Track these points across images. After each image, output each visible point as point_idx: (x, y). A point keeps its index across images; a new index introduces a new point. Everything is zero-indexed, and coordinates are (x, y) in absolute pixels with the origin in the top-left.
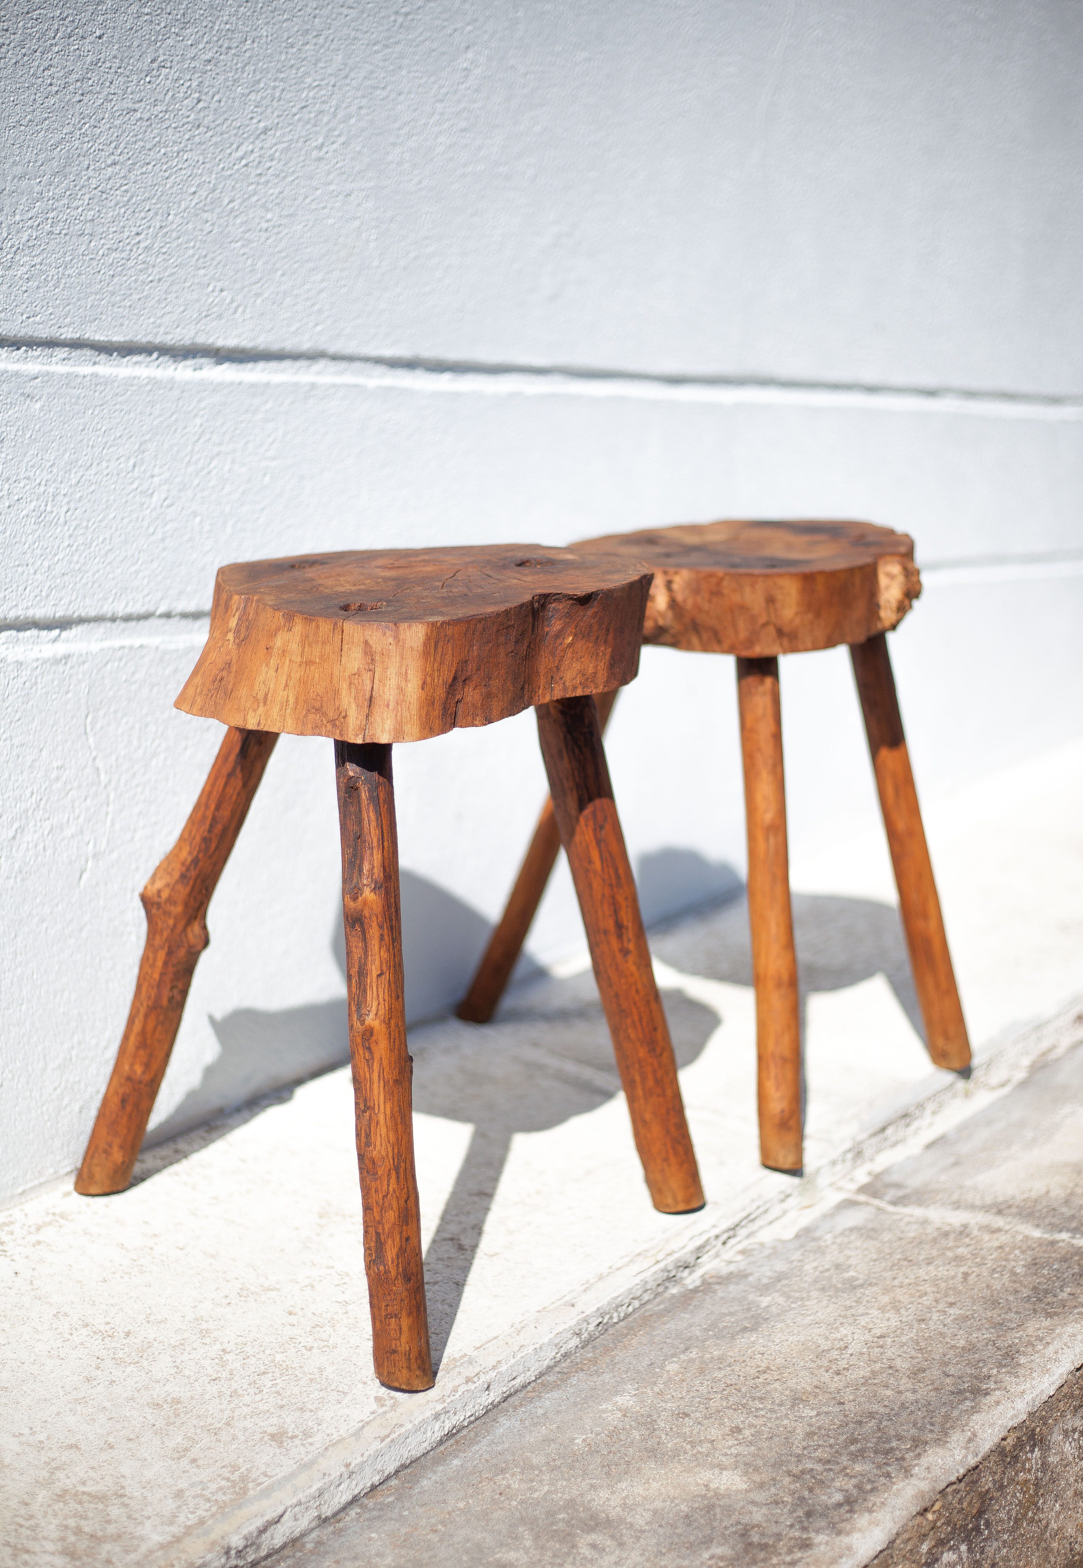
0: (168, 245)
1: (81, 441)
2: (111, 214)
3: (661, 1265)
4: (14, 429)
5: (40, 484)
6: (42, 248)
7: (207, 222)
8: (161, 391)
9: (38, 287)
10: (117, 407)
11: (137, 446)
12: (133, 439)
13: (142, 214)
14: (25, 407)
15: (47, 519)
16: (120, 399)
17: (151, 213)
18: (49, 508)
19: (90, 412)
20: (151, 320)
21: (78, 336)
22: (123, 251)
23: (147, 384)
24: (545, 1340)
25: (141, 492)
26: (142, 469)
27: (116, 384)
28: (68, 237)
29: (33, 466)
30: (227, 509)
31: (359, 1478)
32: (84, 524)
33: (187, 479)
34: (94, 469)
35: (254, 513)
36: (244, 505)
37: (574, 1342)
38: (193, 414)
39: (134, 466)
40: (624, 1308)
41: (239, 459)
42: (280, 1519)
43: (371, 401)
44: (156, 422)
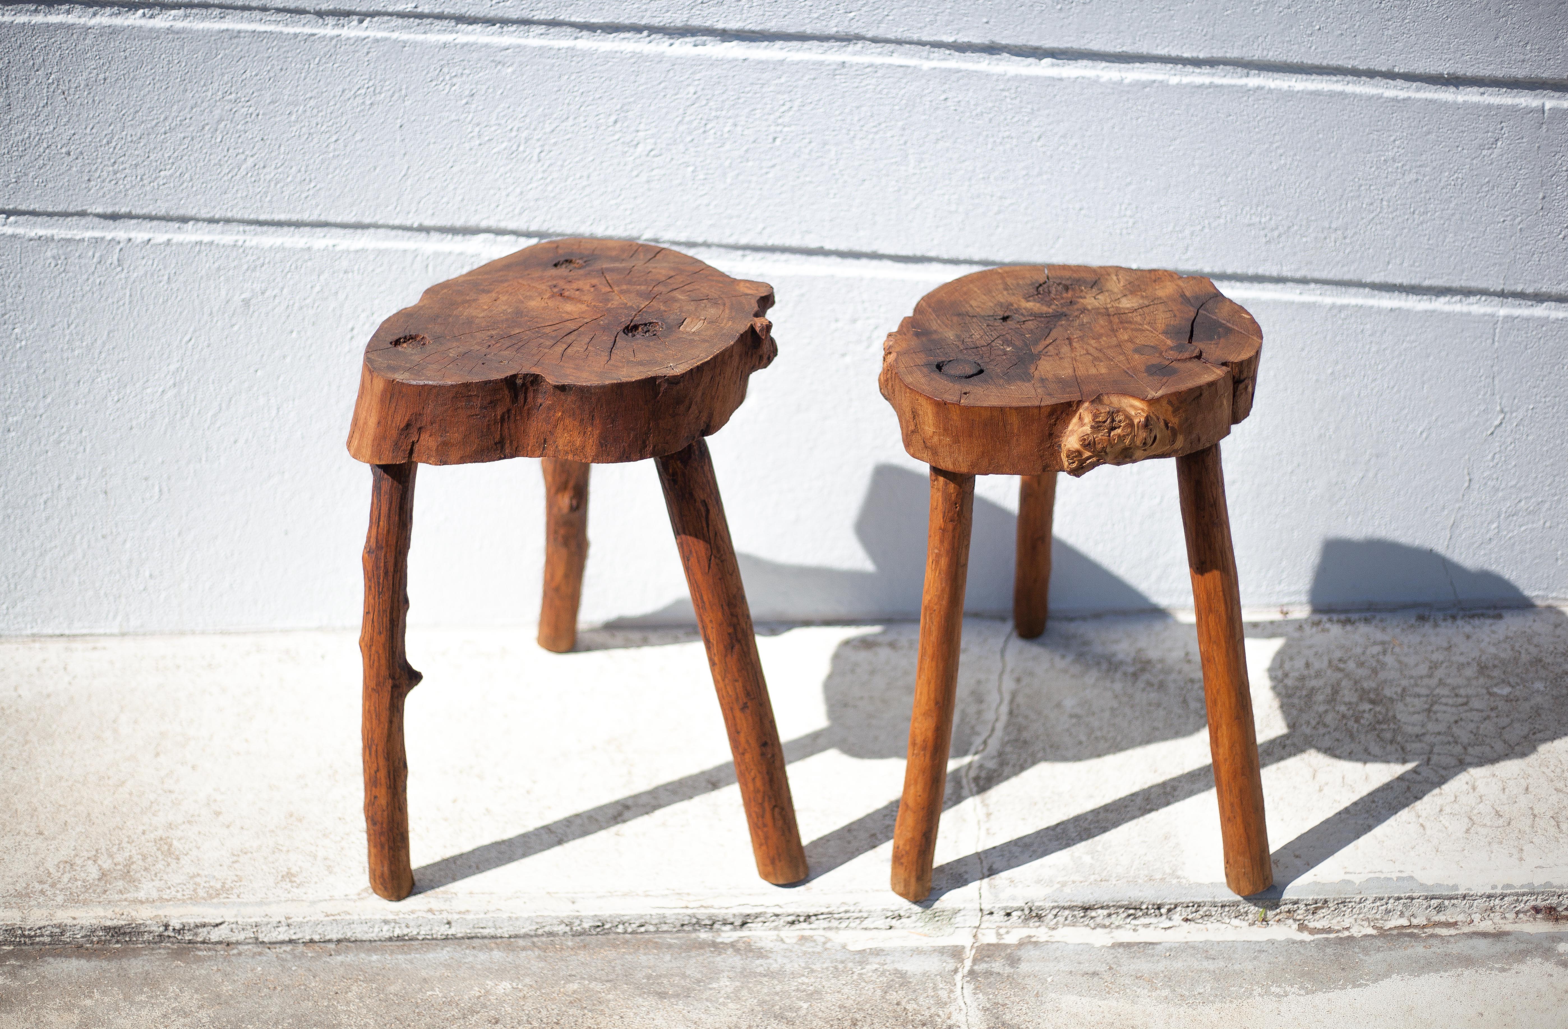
1: (556, 99)
3: (689, 912)
4: (484, 87)
5: (511, 129)
8: (648, 63)
10: (596, 74)
11: (619, 107)
12: (614, 100)
14: (496, 71)
15: (519, 156)
16: (599, 68)
18: (521, 148)
19: (566, 77)
20: (636, 6)
21: (552, 17)
23: (631, 57)
24: (526, 915)
25: (623, 143)
26: (626, 124)
27: (595, 56)
29: (504, 116)
30: (727, 163)
31: (298, 930)
32: (560, 163)
33: (678, 136)
34: (571, 122)
35: (761, 168)
36: (748, 161)
37: (562, 928)
38: (686, 83)
39: (616, 122)
40: (634, 926)
41: (743, 123)
42: (217, 925)
43: (924, 81)
44: (641, 88)
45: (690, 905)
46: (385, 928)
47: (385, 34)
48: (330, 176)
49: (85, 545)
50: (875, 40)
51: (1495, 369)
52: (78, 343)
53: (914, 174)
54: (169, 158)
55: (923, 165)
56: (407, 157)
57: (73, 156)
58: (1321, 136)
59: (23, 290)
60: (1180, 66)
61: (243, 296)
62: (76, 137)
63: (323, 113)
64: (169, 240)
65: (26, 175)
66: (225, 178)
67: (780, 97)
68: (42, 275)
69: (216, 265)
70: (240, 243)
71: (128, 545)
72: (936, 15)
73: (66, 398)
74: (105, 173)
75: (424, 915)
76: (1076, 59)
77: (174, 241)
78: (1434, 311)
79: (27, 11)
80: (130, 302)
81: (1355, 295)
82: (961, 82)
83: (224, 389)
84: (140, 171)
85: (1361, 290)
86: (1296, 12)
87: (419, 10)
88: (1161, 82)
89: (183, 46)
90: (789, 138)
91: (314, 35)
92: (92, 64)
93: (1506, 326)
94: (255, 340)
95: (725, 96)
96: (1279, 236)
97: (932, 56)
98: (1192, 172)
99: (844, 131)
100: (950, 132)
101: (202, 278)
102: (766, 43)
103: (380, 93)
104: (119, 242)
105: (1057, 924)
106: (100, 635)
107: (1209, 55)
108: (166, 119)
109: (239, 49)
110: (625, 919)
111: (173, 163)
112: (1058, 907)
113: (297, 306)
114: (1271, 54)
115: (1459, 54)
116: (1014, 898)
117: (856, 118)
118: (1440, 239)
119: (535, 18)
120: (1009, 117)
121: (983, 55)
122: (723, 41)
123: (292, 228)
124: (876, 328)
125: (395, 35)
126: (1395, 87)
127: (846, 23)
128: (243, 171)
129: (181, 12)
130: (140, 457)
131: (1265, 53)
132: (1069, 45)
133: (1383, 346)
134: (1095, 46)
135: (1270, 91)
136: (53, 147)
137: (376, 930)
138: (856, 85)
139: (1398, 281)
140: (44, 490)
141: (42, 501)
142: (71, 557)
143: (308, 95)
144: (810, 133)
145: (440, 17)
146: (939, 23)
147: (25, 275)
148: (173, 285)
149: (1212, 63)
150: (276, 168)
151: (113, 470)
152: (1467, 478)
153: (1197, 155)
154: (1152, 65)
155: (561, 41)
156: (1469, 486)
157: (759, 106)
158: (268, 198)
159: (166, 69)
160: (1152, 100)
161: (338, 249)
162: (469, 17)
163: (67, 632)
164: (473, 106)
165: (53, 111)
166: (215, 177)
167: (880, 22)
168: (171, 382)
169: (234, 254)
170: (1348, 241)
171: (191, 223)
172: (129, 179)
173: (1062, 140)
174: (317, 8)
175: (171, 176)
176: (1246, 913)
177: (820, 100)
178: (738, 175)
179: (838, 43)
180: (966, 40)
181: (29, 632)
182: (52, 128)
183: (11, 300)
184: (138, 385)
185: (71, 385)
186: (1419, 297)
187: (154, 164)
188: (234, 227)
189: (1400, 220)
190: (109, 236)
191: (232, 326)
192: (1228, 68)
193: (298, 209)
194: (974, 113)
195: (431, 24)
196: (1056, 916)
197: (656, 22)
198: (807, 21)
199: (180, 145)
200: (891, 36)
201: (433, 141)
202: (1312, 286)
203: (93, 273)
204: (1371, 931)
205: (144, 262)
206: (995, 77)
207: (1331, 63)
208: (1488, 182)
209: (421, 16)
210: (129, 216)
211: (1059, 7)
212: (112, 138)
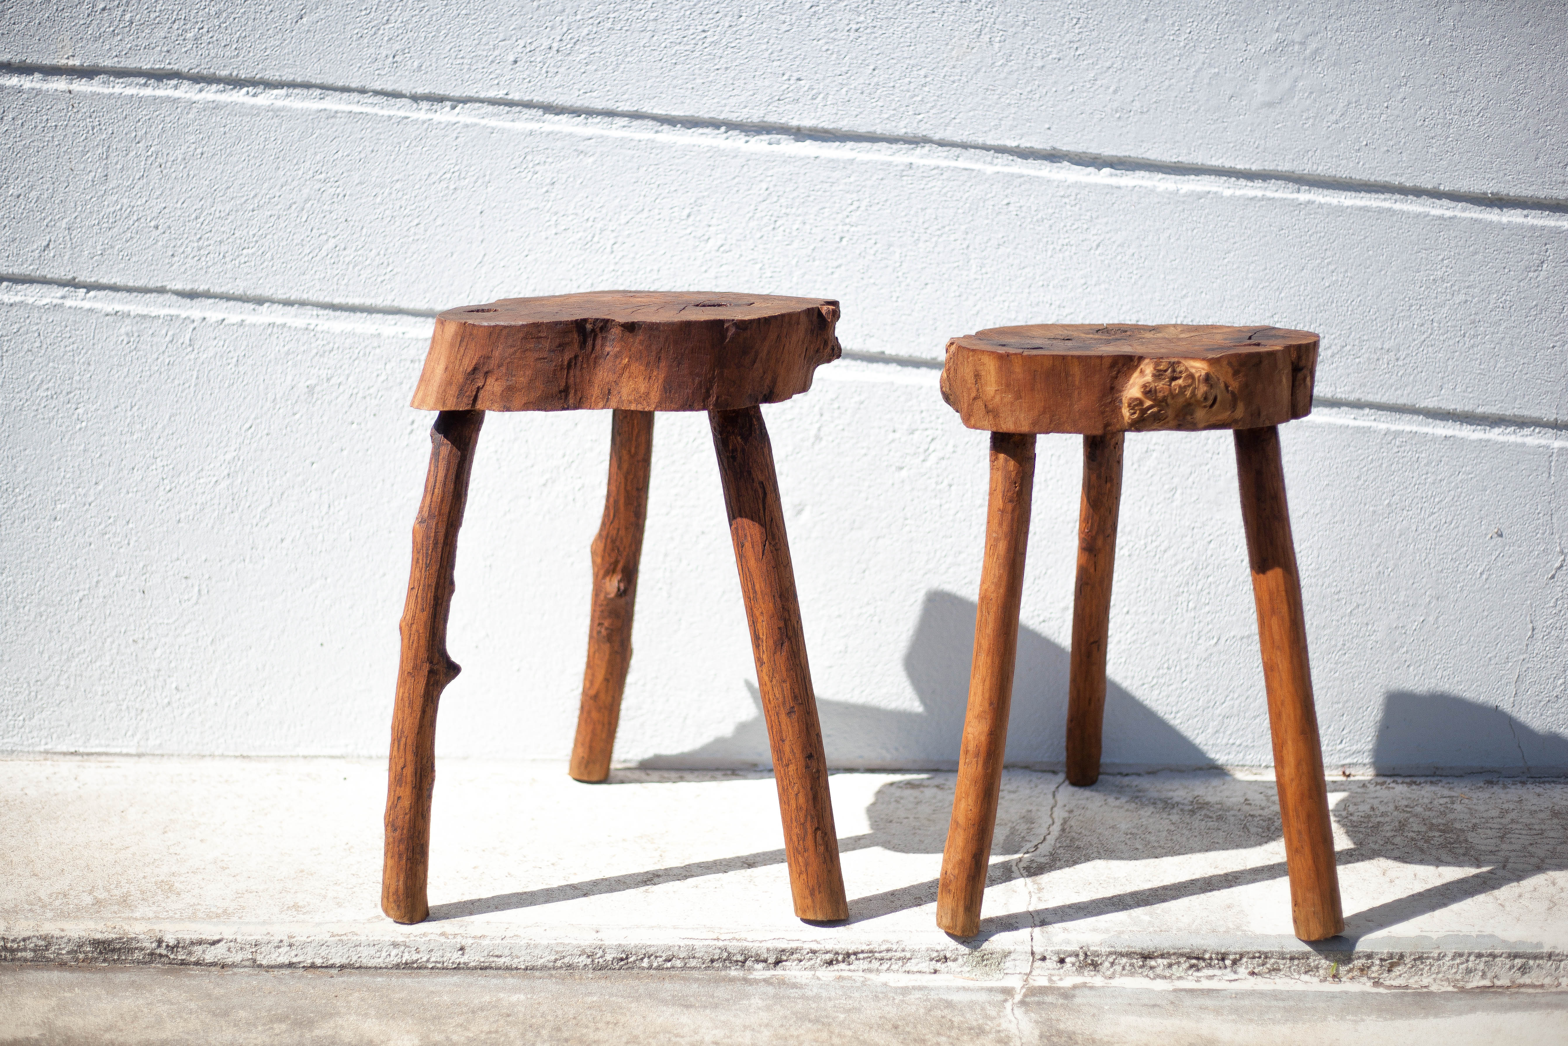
0: (738, 41)
1: (633, 191)
2: (675, 15)
4: (565, 176)
5: (588, 220)
6: (602, 40)
7: (784, 22)
8: (724, 158)
9: (596, 70)
10: (673, 167)
11: (692, 201)
12: (689, 194)
13: (710, 16)
14: (578, 160)
15: (593, 247)
16: (677, 161)
17: (720, 15)
18: (596, 239)
19: (645, 168)
20: (716, 100)
21: (635, 109)
22: (686, 44)
23: (708, 151)
25: (695, 237)
26: (698, 219)
27: (674, 149)
28: (628, 33)
29: (582, 206)
30: (794, 262)
31: (300, 952)
32: (632, 255)
33: (748, 232)
34: (645, 214)
35: (827, 268)
36: (814, 260)
37: (584, 960)
38: (758, 179)
39: (689, 216)
40: (660, 960)
41: (811, 221)
42: (214, 943)
43: (987, 185)
44: (715, 182)
45: (722, 937)
46: (394, 952)
47: (476, 120)
48: (407, 261)
49: (114, 651)
50: (941, 144)
51: (1553, 505)
52: (138, 426)
53: (976, 279)
54: (254, 235)
55: (984, 270)
56: (483, 245)
57: (161, 230)
58: (1370, 253)
59: (92, 368)
60: (1233, 179)
61: (308, 383)
62: (166, 211)
63: (408, 197)
64: (243, 321)
65: (112, 247)
66: (306, 259)
67: (848, 195)
68: (113, 353)
69: (286, 348)
70: (312, 327)
71: (158, 652)
72: (1000, 120)
73: (118, 486)
74: (189, 249)
75: (437, 938)
76: (1133, 170)
77: (247, 322)
78: (1489, 441)
79: (137, 84)
80: (196, 385)
81: (1409, 422)
82: (1023, 187)
83: (278, 482)
84: (224, 248)
85: (1415, 417)
86: (1344, 128)
87: (510, 97)
88: (1216, 193)
89: (281, 124)
90: (855, 238)
91: (407, 118)
92: (192, 138)
93: (1561, 459)
94: (314, 431)
95: (795, 194)
96: (1332, 356)
97: (995, 161)
98: (1246, 286)
99: (909, 233)
100: (1011, 237)
101: (270, 361)
102: (837, 143)
103: (465, 178)
104: (193, 321)
105: (1114, 973)
106: (115, 754)
107: (1261, 168)
108: (256, 195)
109: (334, 129)
110: (651, 950)
111: (257, 242)
112: (1115, 953)
113: (360, 395)
114: (1320, 168)
115: (1501, 174)
116: (1068, 942)
117: (921, 221)
118: (1492, 363)
119: (619, 109)
120: (1069, 224)
121: (1045, 162)
122: (797, 140)
123: (365, 314)
124: (933, 440)
125: (483, 122)
126: (1441, 206)
127: (915, 125)
128: (323, 253)
129: (283, 92)
130: (184, 553)
131: (1315, 167)
132: (1127, 154)
133: (1439, 478)
134: (1153, 155)
135: (1321, 206)
136: (142, 220)
137: (384, 954)
138: (922, 186)
139: (1451, 407)
140: (82, 586)
141: (77, 599)
142: (98, 664)
143: (395, 178)
144: (875, 234)
145: (529, 105)
146: (1003, 127)
147: (96, 352)
148: (241, 369)
149: (1264, 176)
150: (356, 250)
151: (154, 568)
152: (1530, 626)
153: (1251, 268)
154: (1206, 178)
155: (642, 132)
156: (1532, 636)
157: (828, 205)
158: (346, 281)
159: (261, 146)
160: (1207, 211)
161: (407, 336)
162: (557, 107)
163: (81, 750)
164: (553, 195)
165: (148, 183)
166: (296, 257)
167: (947, 125)
168: (226, 472)
169: (306, 337)
170: (1400, 363)
171: (266, 305)
172: (212, 256)
173: (1120, 249)
174: (413, 92)
175: (253, 254)
176: (1317, 968)
177: (886, 201)
178: (804, 274)
179: (907, 146)
180: (1029, 145)
181: (42, 748)
182: (144, 201)
183: (78, 378)
184: (191, 474)
185: (125, 472)
186: (1473, 427)
187: (238, 241)
188: (309, 310)
189: (1451, 342)
190: (184, 315)
191: (294, 414)
192: (1280, 182)
193: (373, 293)
194: (1035, 219)
195: (520, 112)
196: (1112, 964)
197: (733, 117)
198: (878, 121)
199: (266, 223)
200: (957, 139)
201: (510, 228)
202: (1367, 410)
203: (164, 352)
204: (1450, 989)
205: (216, 341)
206: (1056, 184)
207: (1378, 179)
208: (1536, 305)
209: (511, 104)
210: (207, 295)
211: (1118, 115)
212: (201, 213)
